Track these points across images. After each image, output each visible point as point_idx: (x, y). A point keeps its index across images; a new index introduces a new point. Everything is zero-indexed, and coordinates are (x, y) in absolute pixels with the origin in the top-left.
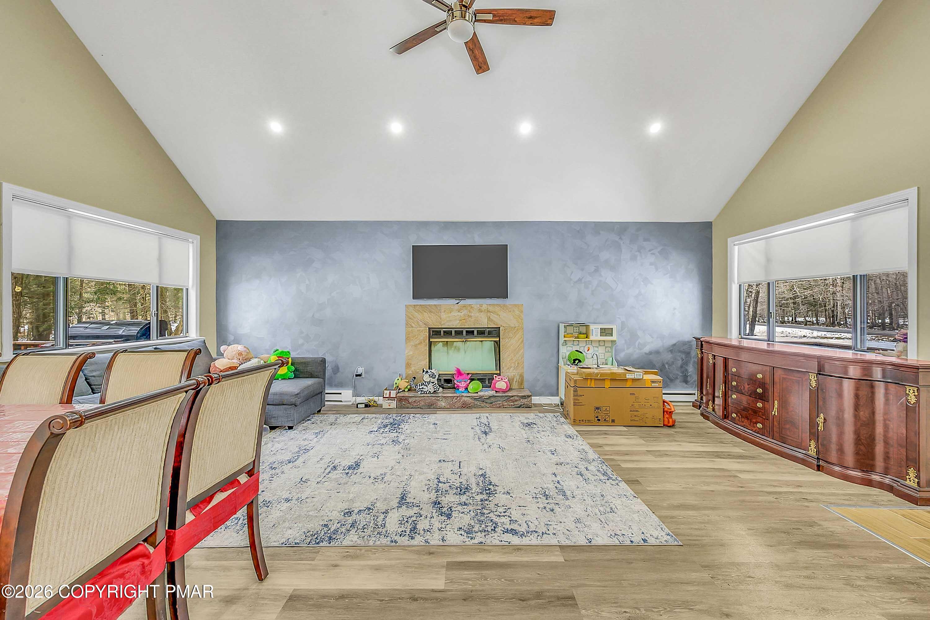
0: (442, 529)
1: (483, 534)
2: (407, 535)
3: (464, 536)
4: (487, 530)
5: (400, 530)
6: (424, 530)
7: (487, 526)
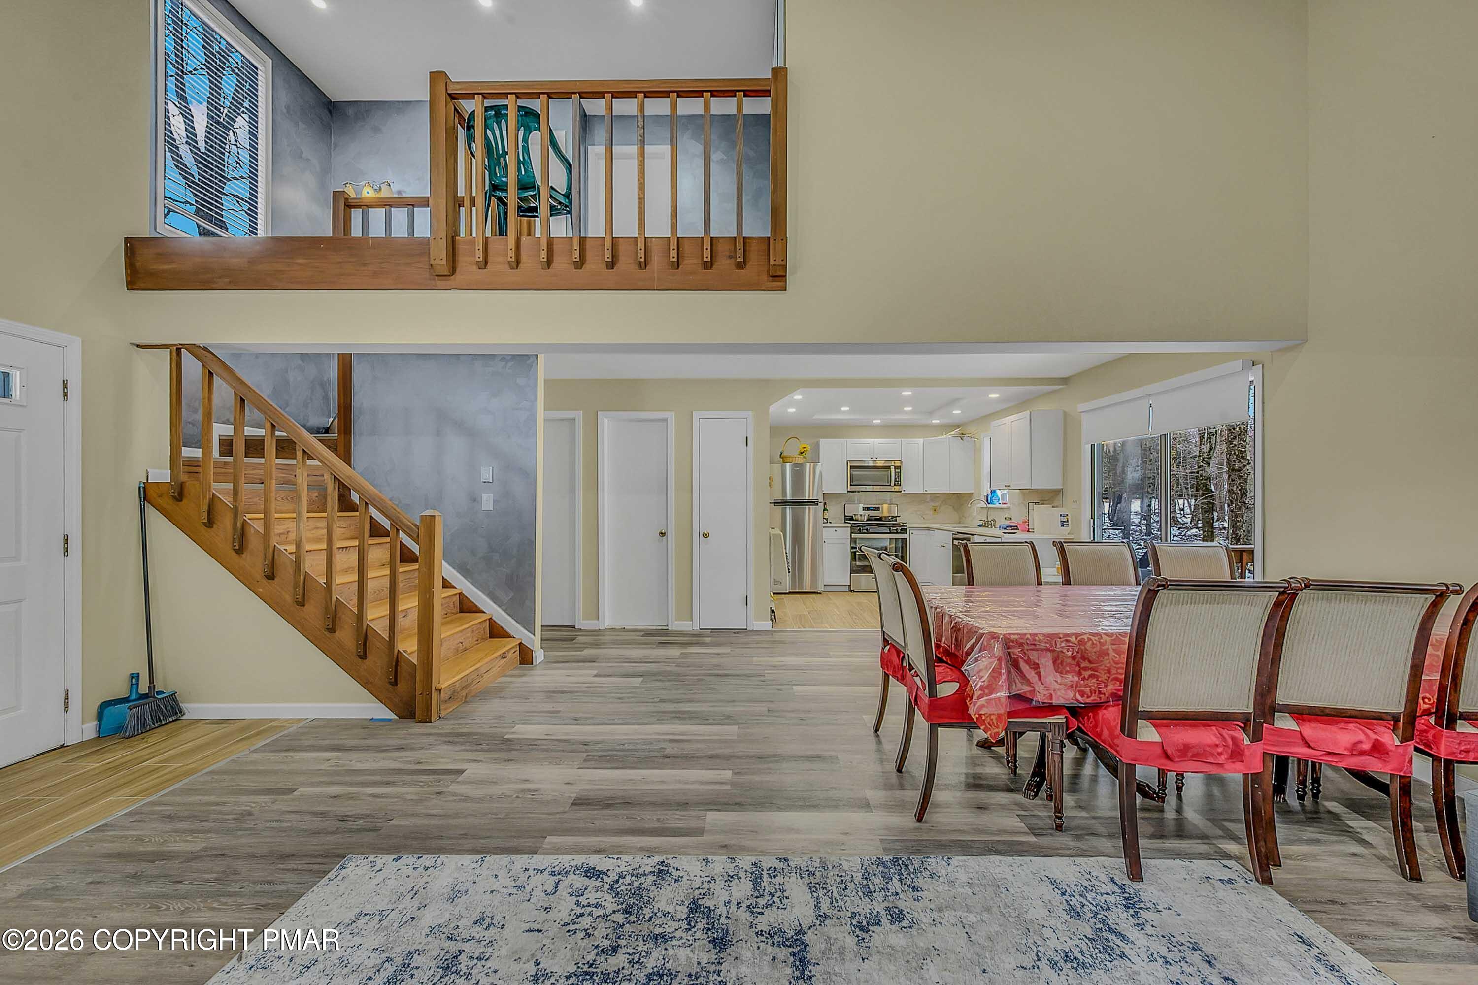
0: (709, 879)
1: (641, 871)
2: (765, 870)
3: (674, 868)
4: (633, 877)
5: (779, 879)
6: (739, 878)
7: (629, 884)
